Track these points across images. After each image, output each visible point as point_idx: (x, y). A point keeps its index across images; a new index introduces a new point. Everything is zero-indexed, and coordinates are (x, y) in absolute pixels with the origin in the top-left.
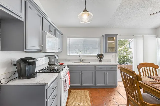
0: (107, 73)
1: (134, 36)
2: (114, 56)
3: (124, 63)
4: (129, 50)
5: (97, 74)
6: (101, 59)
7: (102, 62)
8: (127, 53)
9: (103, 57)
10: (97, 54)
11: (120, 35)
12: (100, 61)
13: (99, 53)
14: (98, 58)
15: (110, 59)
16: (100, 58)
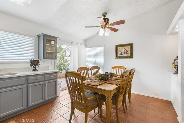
0: (45, 85)
1: (71, 43)
2: (53, 63)
3: (61, 71)
4: (66, 58)
5: (30, 89)
6: (35, 68)
7: (38, 71)
8: (63, 60)
9: (39, 65)
10: (29, 61)
11: (60, 40)
12: (35, 70)
13: (32, 59)
14: (31, 65)
15: (48, 67)
16: (34, 66)
